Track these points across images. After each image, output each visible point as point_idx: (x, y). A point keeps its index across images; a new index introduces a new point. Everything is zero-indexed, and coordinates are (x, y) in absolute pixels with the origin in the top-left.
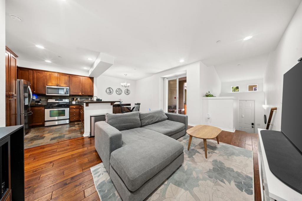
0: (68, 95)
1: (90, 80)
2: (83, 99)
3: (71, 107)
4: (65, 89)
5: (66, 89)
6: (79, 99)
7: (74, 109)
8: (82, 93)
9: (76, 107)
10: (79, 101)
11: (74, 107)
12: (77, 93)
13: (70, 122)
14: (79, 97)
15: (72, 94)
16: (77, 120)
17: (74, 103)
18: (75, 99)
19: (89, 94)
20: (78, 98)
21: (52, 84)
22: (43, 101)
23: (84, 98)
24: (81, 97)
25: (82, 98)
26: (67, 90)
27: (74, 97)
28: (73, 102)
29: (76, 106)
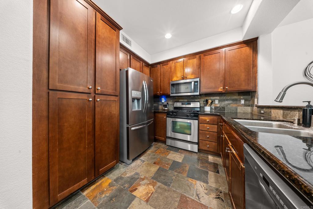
0: (198, 94)
1: (247, 50)
2: (226, 102)
3: (202, 119)
4: (193, 83)
5: (195, 82)
6: (217, 102)
7: (208, 123)
8: (224, 88)
9: (211, 120)
10: (218, 106)
11: (207, 119)
12: (214, 88)
13: (199, 150)
14: (218, 98)
15: (204, 90)
16: (212, 150)
17: (207, 109)
18: (210, 101)
19: (244, 87)
20: (214, 100)
21: (177, 77)
22: (170, 105)
23: (227, 100)
24: (223, 98)
25: (224, 100)
26: (196, 84)
27: (207, 98)
28: (205, 107)
29: (212, 117)
